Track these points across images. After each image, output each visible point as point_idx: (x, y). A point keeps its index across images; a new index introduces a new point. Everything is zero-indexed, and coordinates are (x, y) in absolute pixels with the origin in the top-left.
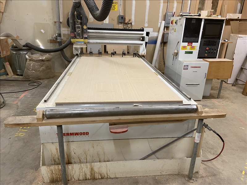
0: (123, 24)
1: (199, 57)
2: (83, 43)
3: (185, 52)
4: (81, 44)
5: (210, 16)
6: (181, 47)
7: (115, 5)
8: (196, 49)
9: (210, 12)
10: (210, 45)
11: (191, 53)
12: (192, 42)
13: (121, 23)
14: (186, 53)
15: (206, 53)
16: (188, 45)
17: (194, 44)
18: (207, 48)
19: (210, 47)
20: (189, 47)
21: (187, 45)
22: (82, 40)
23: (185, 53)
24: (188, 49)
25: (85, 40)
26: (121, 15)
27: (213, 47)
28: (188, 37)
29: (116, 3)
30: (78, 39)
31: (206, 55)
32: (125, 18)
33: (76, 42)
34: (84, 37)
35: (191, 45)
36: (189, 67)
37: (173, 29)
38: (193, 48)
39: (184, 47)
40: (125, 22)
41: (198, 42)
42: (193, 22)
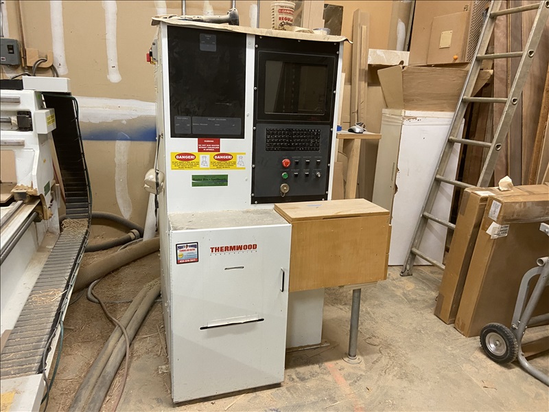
1: (256, 199)
3: (195, 177)
5: (281, 28)
8: (238, 166)
10: (295, 148)
11: (222, 181)
12: (217, 137)
13: (11, 66)
14: (199, 181)
15: (284, 181)
16: (200, 150)
17: (226, 145)
18: (286, 161)
19: (297, 155)
21: (194, 150)
23: (194, 185)
24: (206, 164)
26: (5, 37)
27: (308, 157)
28: (195, 114)
31: (285, 188)
32: (25, 51)
35: (214, 147)
40: (26, 62)
41: (242, 136)
42: (204, 47)
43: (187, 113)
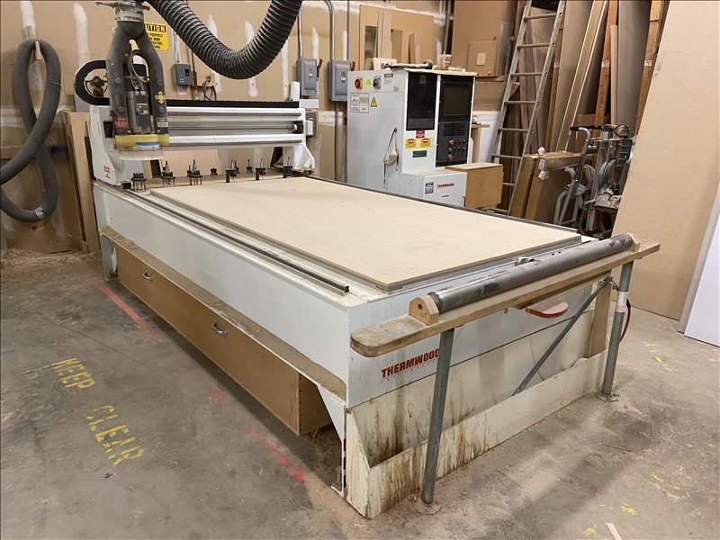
0: (189, 90)
1: (438, 164)
2: (157, 146)
3: (414, 153)
4: (153, 150)
5: (446, 69)
6: (405, 142)
7: (158, 35)
8: (431, 145)
9: (446, 60)
10: (455, 134)
11: (423, 154)
12: (423, 130)
13: (184, 87)
14: (417, 154)
15: (450, 153)
16: (417, 137)
17: (427, 134)
18: (451, 142)
19: (456, 138)
20: (419, 141)
21: (414, 138)
22: (154, 138)
23: (413, 157)
24: (419, 145)
25: (161, 136)
26: (180, 63)
27: (460, 138)
28: (416, 118)
29: (163, 29)
30: (140, 134)
31: (450, 157)
32: (195, 73)
33: (137, 144)
34: (159, 128)
35: (423, 135)
36: (435, 186)
37: (364, 100)
38: (426, 142)
39: (411, 142)
40: (196, 83)
41: (433, 129)
42: (421, 82)
43: (413, 117)
